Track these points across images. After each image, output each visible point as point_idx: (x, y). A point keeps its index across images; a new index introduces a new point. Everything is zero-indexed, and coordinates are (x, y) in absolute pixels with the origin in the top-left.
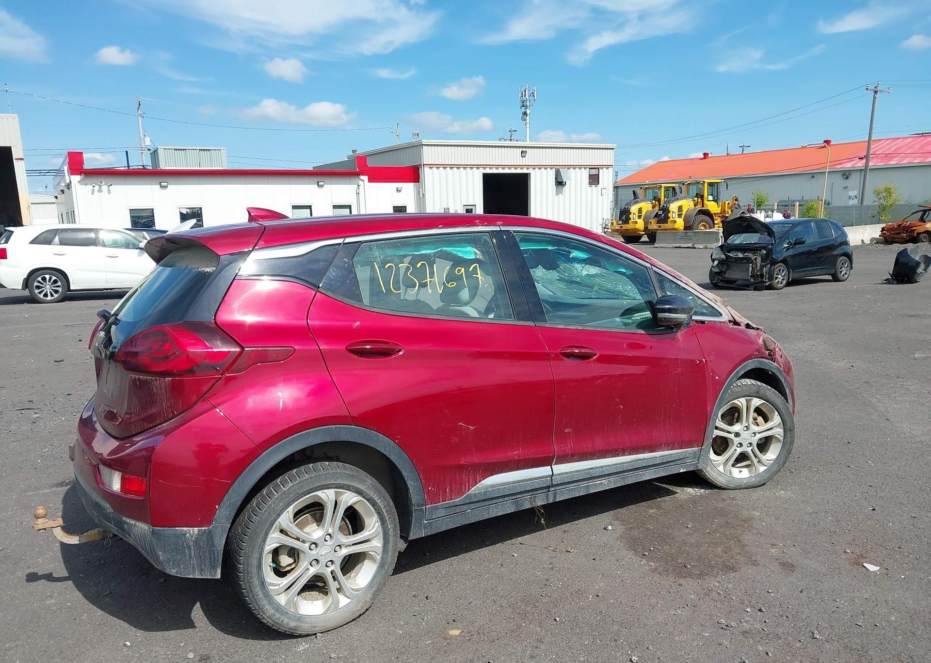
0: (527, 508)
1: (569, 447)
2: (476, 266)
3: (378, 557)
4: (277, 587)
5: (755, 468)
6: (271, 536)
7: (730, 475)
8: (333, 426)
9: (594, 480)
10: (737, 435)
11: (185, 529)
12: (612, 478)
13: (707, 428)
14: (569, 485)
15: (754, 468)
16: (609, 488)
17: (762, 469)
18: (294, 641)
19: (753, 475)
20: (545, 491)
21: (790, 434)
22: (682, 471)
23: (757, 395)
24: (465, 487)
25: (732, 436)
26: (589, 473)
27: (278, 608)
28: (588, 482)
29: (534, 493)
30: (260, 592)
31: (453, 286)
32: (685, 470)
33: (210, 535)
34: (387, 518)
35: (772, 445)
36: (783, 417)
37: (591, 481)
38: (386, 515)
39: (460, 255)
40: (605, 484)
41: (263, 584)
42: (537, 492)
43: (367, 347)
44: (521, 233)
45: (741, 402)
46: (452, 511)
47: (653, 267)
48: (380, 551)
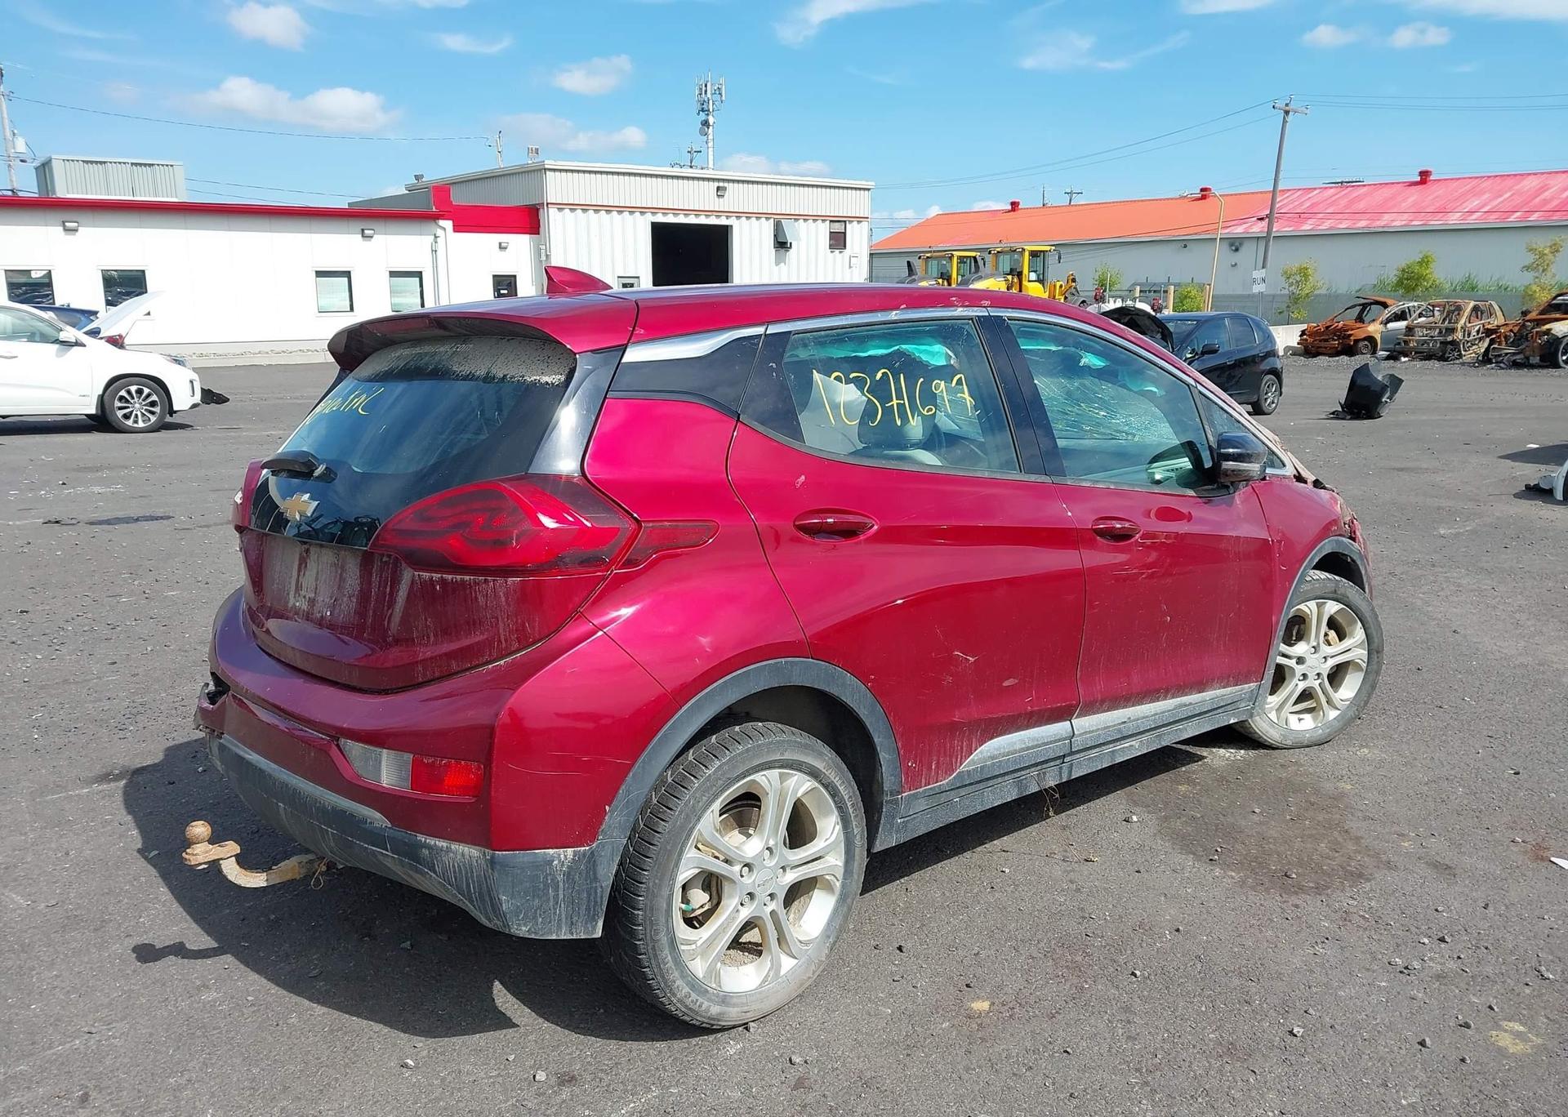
0: (1034, 791)
1: (1098, 688)
2: (961, 378)
3: (838, 884)
4: (694, 947)
5: (1323, 712)
6: (688, 856)
7: (1285, 727)
8: (783, 660)
9: (1122, 742)
10: (1300, 660)
11: (551, 851)
12: (1145, 738)
13: (1270, 653)
14: (1089, 752)
15: (1321, 713)
16: (1141, 753)
17: (1333, 714)
18: (711, 1038)
19: (1320, 725)
20: (1058, 762)
21: (1378, 657)
22: (1232, 721)
23: (1335, 596)
24: (957, 760)
25: (1292, 663)
26: (1119, 731)
27: (695, 984)
28: (1114, 744)
29: (1044, 766)
30: (669, 958)
31: (930, 413)
32: (1236, 721)
33: (592, 860)
34: (852, 815)
35: (1348, 676)
36: (1369, 631)
37: (1118, 744)
38: (851, 811)
39: (924, 358)
40: (1136, 748)
41: (673, 942)
42: (1047, 766)
43: (829, 520)
44: (1017, 322)
45: (1310, 608)
46: (935, 801)
47: (1198, 385)
48: (840, 873)
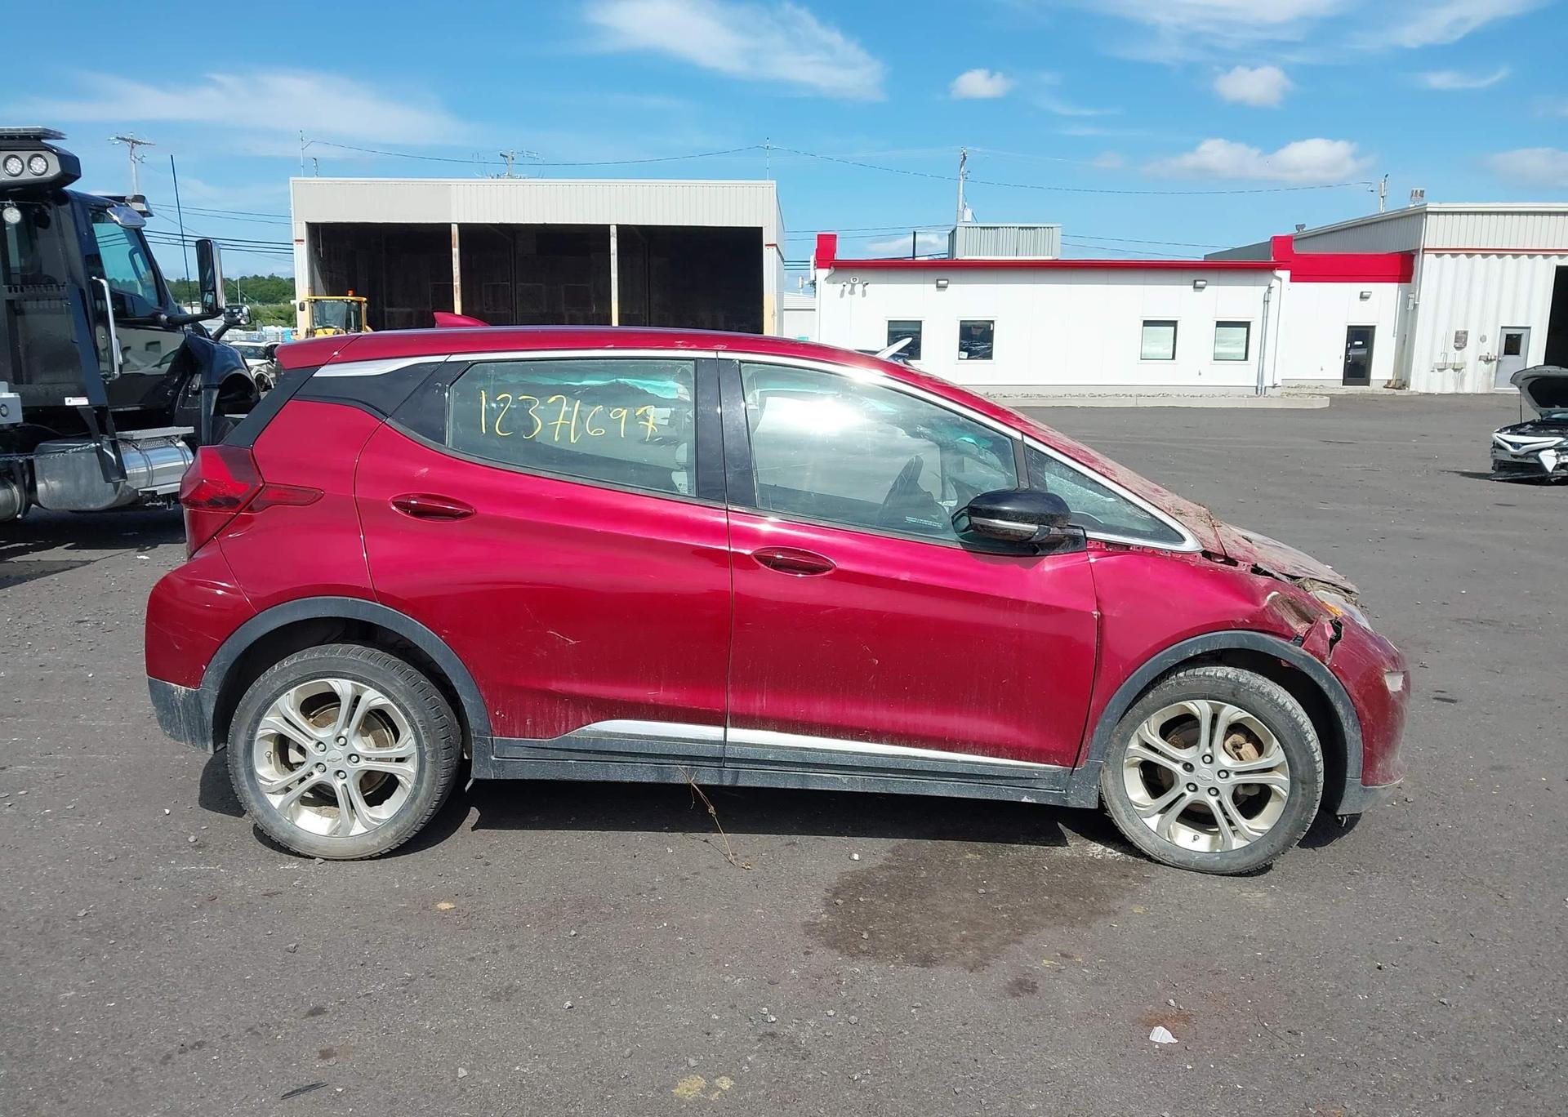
0: (680, 782)
1: (758, 705)
3: (409, 786)
4: (270, 784)
5: (1222, 836)
6: (267, 719)
7: (1168, 839)
9: (817, 771)
10: (1188, 767)
11: (174, 685)
12: (859, 776)
13: (1087, 736)
14: (764, 767)
15: (1220, 837)
16: (850, 790)
17: (1237, 843)
18: (285, 856)
19: (1218, 851)
20: (715, 764)
21: (1303, 789)
22: (1025, 800)
23: (1234, 699)
24: (560, 726)
25: (1178, 768)
26: (801, 756)
27: (268, 808)
28: (803, 770)
29: (695, 763)
30: (246, 783)
31: (600, 435)
32: (1035, 801)
33: (198, 701)
34: (423, 736)
35: (1269, 804)
36: (1289, 754)
37: (811, 770)
40: (843, 783)
41: (252, 774)
42: (700, 763)
45: (1201, 708)
46: (540, 754)
47: (1025, 437)
48: (413, 779)
